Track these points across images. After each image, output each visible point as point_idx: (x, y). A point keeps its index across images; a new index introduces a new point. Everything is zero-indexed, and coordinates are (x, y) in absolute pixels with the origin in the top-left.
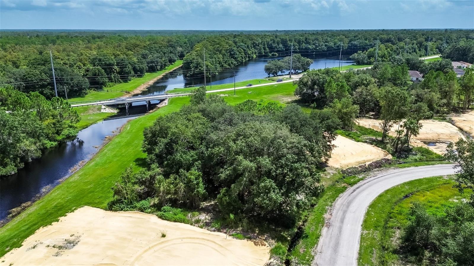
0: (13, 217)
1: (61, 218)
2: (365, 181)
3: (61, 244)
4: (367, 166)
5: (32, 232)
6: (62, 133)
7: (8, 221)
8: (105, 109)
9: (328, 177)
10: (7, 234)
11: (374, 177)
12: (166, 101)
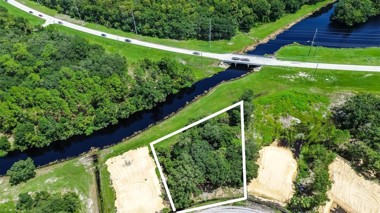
0: (133, 136)
1: (138, 148)
2: (244, 208)
3: (128, 162)
4: (262, 201)
5: (128, 151)
6: (185, 85)
7: (131, 138)
8: (222, 64)
9: (234, 193)
10: (124, 146)
11: (252, 209)
12: (260, 68)
